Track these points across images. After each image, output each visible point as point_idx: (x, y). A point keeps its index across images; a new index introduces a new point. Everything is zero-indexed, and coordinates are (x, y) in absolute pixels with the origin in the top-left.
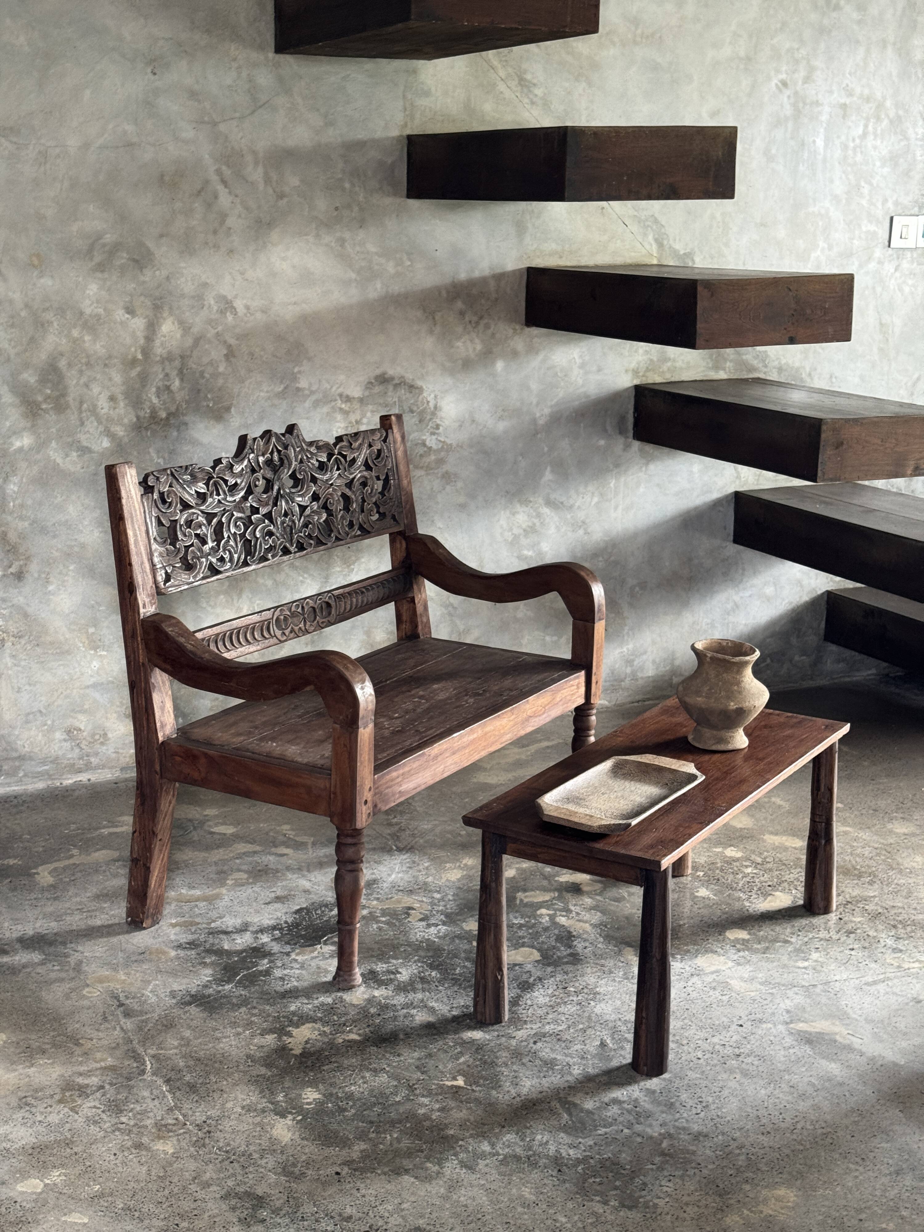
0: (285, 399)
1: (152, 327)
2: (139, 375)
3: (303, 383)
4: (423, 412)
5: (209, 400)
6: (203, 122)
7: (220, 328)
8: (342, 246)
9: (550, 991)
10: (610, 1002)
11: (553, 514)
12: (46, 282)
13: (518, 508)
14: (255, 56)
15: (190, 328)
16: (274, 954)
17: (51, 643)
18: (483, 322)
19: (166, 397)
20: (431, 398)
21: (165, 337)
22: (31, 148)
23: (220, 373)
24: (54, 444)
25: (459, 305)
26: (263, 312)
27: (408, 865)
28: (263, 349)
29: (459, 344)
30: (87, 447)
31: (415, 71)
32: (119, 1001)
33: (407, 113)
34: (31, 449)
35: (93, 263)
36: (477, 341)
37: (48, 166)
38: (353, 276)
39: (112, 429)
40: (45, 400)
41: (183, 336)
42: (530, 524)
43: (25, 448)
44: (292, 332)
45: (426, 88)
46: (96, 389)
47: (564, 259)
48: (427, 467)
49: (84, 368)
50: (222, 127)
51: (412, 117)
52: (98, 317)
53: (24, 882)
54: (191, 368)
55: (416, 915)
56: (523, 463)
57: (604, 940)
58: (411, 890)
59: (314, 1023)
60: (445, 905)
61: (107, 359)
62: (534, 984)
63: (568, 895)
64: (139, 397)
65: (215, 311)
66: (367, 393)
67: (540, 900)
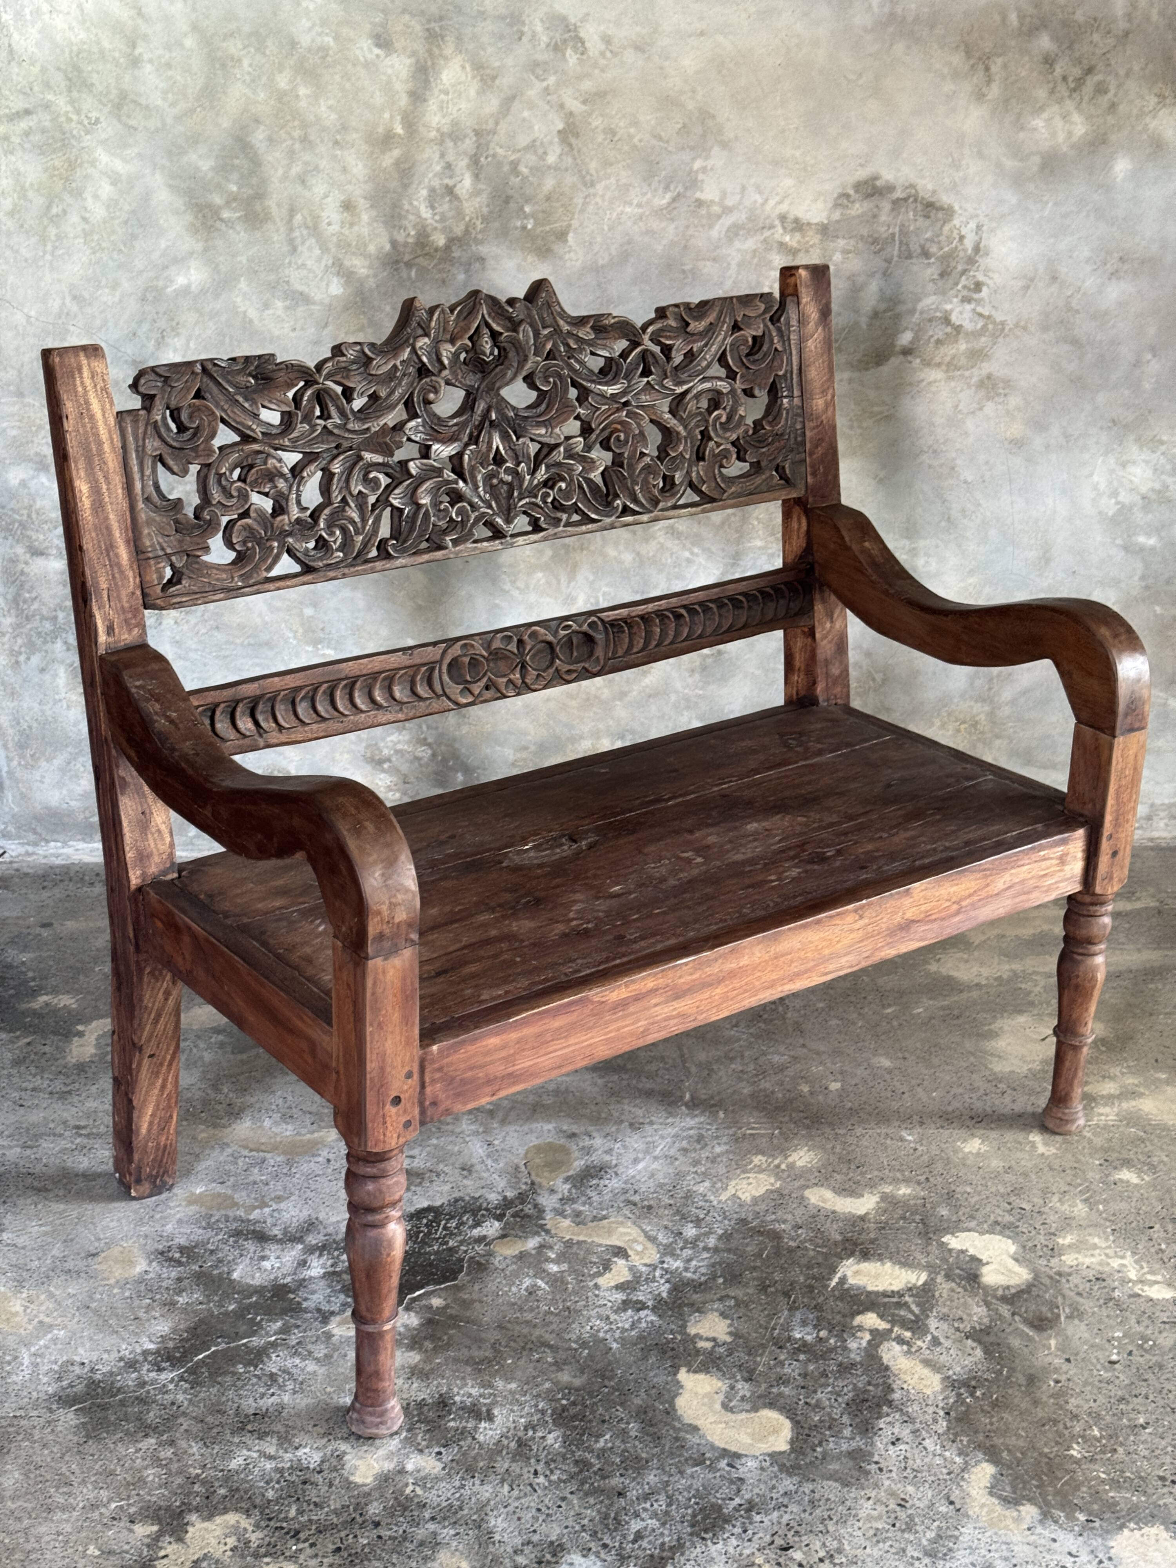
0: (672, 220)
1: (423, 74)
2: (397, 163)
3: (709, 192)
4: (950, 256)
5: (527, 217)
7: (552, 80)
9: (747, 1551)
13: (1134, 451)
15: (494, 78)
16: (306, 1311)
17: (241, 627)
18: (1091, 82)
19: (446, 206)
20: (969, 232)
21: (447, 93)
23: (549, 167)
24: (243, 285)
25: (1045, 42)
26: (639, 48)
27: (684, 1144)
28: (635, 123)
29: (1038, 123)
30: (301, 294)
34: (203, 292)
36: (1076, 118)
39: (347, 263)
40: (228, 203)
41: (481, 92)
42: (1157, 486)
43: (193, 288)
44: (694, 92)
46: (319, 188)
48: (949, 364)
49: (297, 146)
52: (324, 52)
53: (47, 1049)
54: (494, 156)
55: (620, 1271)
56: (1154, 366)
57: (949, 1428)
58: (650, 1207)
59: (248, 1513)
60: (689, 1261)
61: (338, 132)
62: (727, 1521)
63: (944, 1287)
64: (396, 205)
65: (543, 45)
66: (836, 216)
67: (881, 1289)
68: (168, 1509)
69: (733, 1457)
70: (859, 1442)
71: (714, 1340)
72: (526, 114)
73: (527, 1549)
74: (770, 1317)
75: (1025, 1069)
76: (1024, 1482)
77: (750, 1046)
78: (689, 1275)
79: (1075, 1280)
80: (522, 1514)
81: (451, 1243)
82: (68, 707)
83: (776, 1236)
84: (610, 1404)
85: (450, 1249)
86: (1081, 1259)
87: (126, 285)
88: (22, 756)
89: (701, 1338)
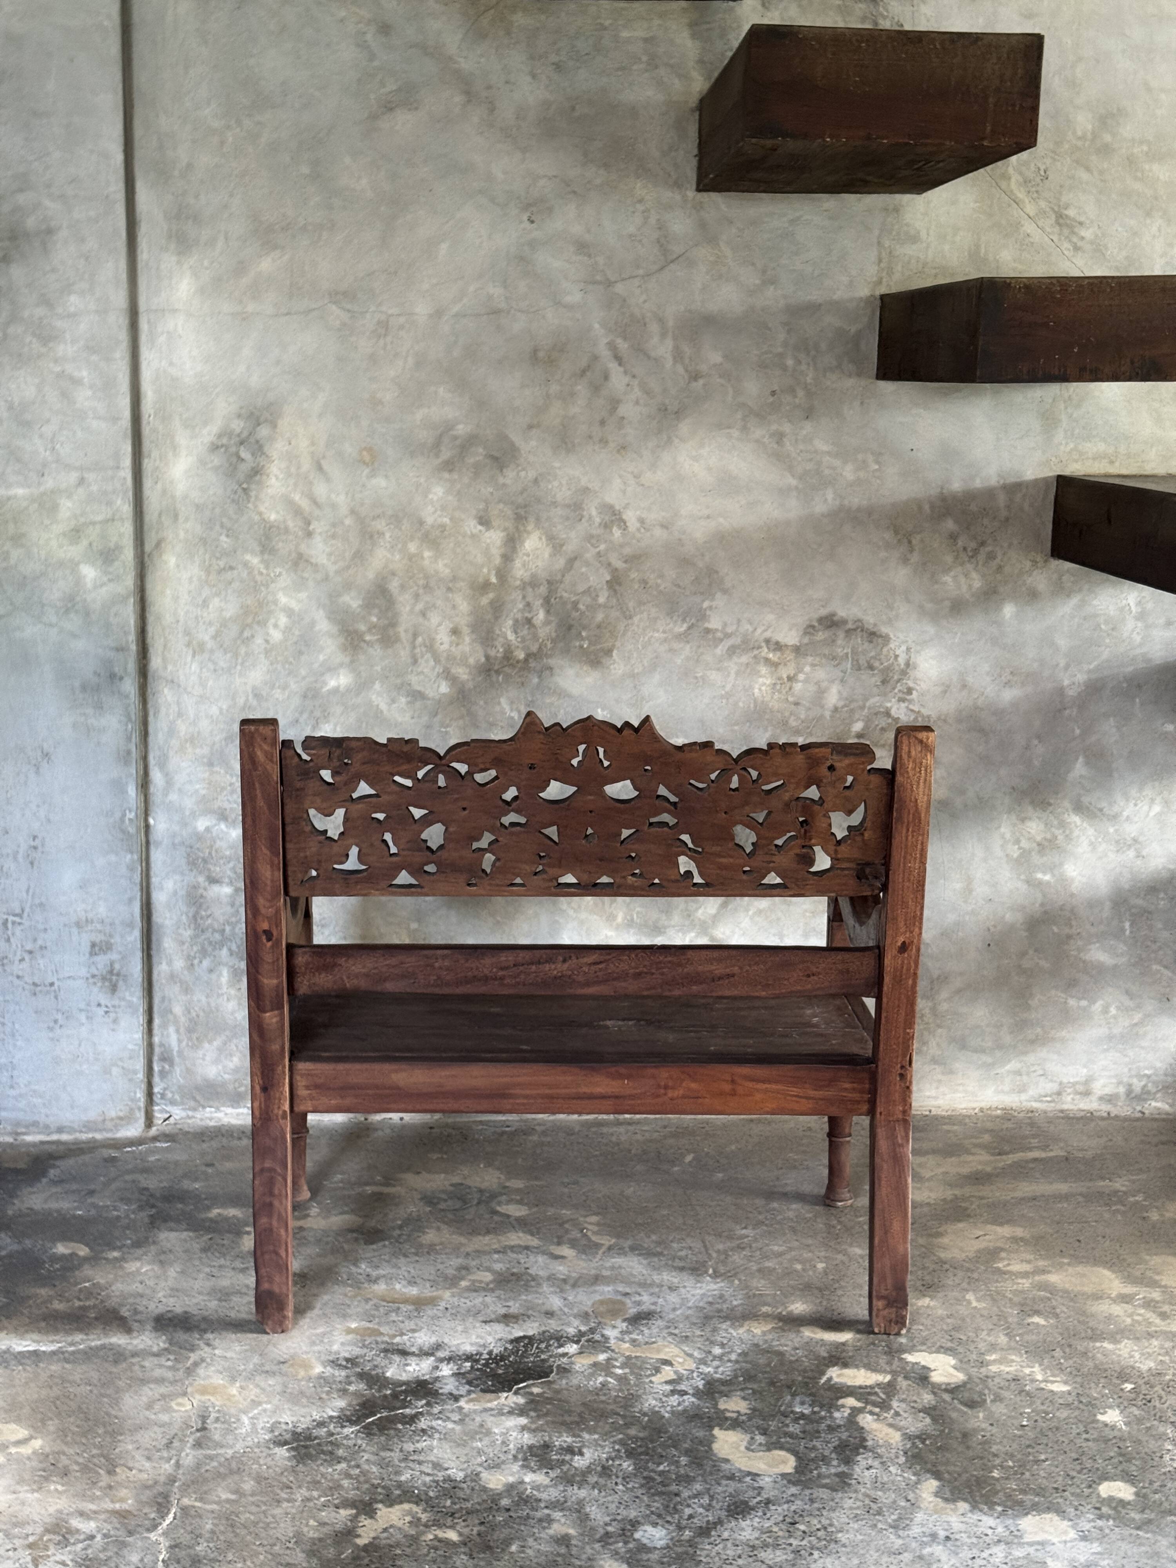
0: (688, 642)
1: (512, 543)
2: (491, 603)
3: (714, 623)
4: (888, 669)
5: (583, 639)
6: (595, 283)
7: (602, 547)
8: (780, 442)
9: (767, 1524)
10: (843, 1559)
11: (1085, 825)
12: (380, 482)
13: (1030, 811)
14: (667, 195)
15: (562, 546)
16: (442, 1394)
18: (984, 551)
19: (525, 632)
20: (901, 651)
21: (528, 555)
22: (368, 316)
23: (600, 606)
24: (377, 686)
25: (950, 525)
26: (664, 526)
27: (710, 1299)
28: (661, 576)
29: (948, 579)
30: (419, 692)
31: (896, 210)
32: (204, 1422)
33: (882, 265)
34: (348, 690)
35: (440, 460)
36: (974, 575)
37: (389, 339)
38: (794, 482)
39: (453, 671)
40: (369, 630)
41: (553, 555)
42: (1049, 836)
43: (341, 689)
44: (703, 555)
45: (912, 232)
46: (434, 619)
47: (1117, 464)
49: (421, 591)
50: (619, 288)
51: (890, 271)
52: (443, 527)
53: (225, 1242)
54: (561, 597)
55: (668, 1373)
56: (1040, 750)
57: (907, 1461)
58: (687, 1337)
59: (417, 1504)
60: (717, 1367)
61: (451, 581)
62: (753, 1509)
63: (902, 1383)
64: (490, 631)
65: (597, 524)
66: (806, 640)
67: (857, 1384)
68: (361, 1501)
69: (755, 1476)
70: (843, 1468)
71: (738, 1412)
72: (584, 570)
73: (614, 1523)
74: (778, 1400)
75: (963, 1256)
76: (960, 1491)
77: (756, 1240)
78: (718, 1376)
79: (997, 1380)
80: (610, 1505)
81: (543, 1357)
82: (228, 1000)
83: (781, 1354)
84: (664, 1446)
85: (543, 1361)
86: (1002, 1368)
87: (293, 686)
88: (190, 1039)
89: (729, 1411)
